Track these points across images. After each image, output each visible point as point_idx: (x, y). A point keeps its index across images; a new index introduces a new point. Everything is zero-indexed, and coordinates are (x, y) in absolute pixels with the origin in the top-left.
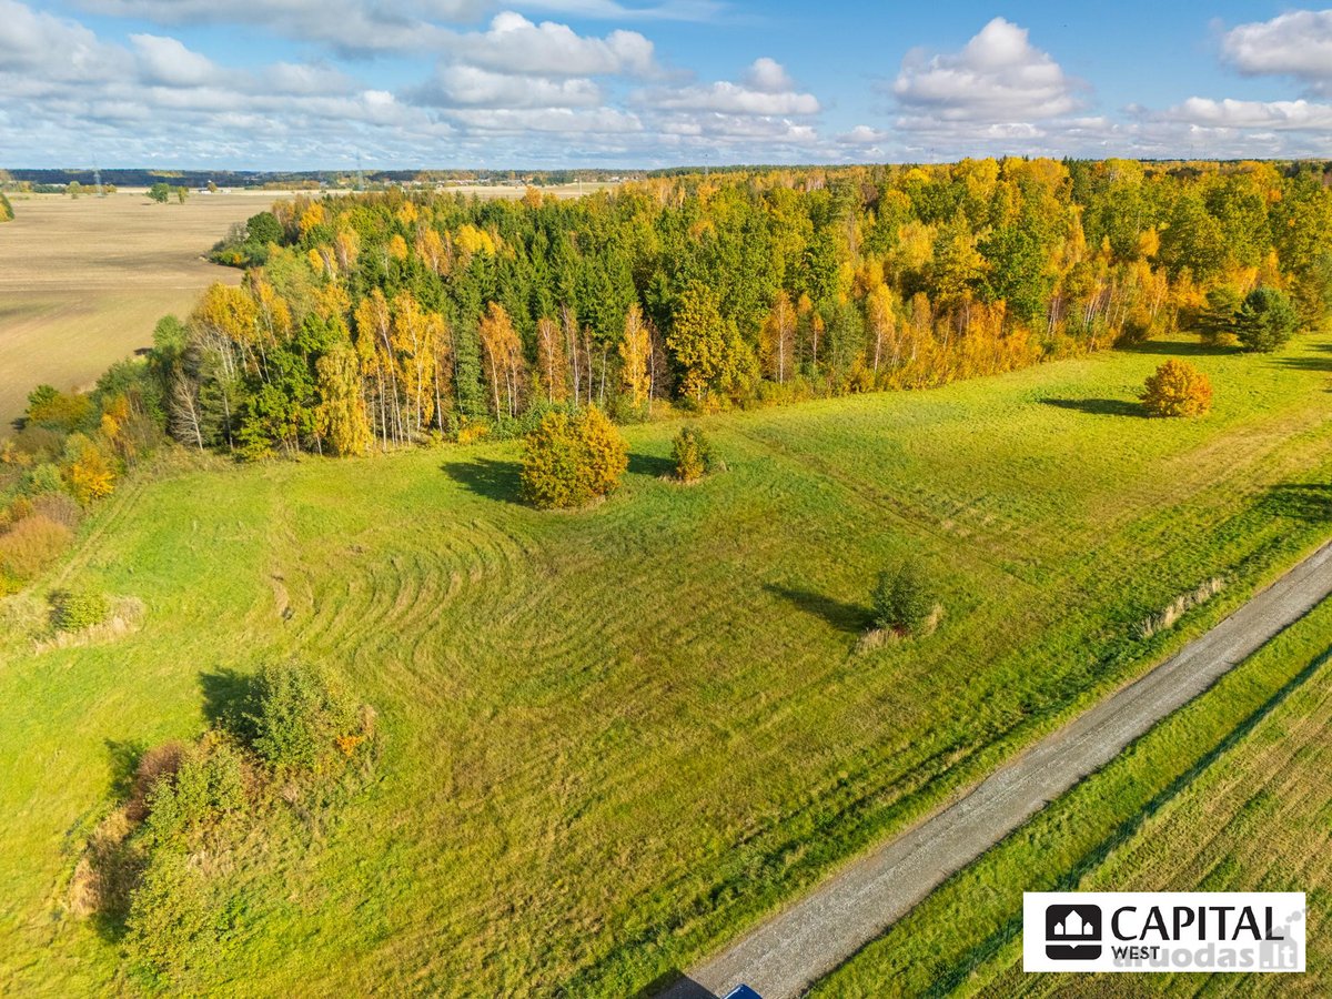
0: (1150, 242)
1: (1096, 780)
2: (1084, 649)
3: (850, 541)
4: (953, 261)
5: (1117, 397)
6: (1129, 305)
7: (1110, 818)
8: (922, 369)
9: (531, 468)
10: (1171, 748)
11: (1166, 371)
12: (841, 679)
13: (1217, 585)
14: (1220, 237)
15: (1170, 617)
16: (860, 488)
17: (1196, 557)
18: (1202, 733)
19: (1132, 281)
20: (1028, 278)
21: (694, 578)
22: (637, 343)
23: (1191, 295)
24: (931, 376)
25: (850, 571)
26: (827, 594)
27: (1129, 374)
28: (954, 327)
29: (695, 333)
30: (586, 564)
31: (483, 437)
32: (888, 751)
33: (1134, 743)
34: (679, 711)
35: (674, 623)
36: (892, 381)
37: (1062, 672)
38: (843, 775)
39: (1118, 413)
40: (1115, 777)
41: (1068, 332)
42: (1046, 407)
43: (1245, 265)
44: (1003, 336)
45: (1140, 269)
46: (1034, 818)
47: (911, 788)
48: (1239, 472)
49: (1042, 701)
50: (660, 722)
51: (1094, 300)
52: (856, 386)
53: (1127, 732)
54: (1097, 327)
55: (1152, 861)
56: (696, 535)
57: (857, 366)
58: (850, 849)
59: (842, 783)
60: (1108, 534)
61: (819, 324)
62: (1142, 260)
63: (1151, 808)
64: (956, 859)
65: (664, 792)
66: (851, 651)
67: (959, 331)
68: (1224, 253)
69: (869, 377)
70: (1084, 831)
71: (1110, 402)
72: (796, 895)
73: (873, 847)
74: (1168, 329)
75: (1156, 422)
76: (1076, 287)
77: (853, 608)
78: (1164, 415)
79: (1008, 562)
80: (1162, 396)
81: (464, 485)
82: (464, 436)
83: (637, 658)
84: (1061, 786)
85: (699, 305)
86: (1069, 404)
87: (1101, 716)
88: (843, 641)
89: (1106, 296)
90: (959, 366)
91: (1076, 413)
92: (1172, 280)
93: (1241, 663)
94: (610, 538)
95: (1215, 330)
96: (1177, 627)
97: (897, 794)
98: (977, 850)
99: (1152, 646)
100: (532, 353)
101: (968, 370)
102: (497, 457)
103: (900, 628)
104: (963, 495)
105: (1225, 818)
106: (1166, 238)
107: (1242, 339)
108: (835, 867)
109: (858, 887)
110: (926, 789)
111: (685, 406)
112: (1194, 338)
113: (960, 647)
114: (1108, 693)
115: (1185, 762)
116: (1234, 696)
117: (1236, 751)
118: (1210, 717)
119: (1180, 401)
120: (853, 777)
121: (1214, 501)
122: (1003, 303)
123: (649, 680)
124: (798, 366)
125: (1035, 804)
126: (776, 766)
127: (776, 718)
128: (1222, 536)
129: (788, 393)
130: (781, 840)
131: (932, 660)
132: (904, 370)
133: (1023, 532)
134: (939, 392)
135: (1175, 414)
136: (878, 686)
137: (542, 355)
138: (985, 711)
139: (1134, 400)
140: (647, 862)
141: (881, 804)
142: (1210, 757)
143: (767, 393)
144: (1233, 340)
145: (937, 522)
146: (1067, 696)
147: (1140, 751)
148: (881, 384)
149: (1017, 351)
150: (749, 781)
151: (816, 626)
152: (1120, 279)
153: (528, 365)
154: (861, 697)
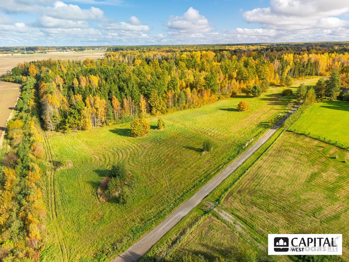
0: (235, 75)
1: (240, 167)
2: (235, 151)
3: (194, 138)
4: (200, 82)
5: (233, 108)
6: (232, 88)
7: (242, 171)
8: (197, 104)
9: (134, 130)
10: (249, 162)
11: (241, 103)
12: (201, 159)
13: (253, 140)
14: (247, 74)
15: (247, 145)
16: (193, 129)
17: (249, 136)
18: (253, 160)
19: (233, 84)
20: (214, 85)
21: (170, 147)
22: (143, 103)
23: (244, 86)
24: (198, 105)
25: (196, 143)
26: (194, 147)
27: (234, 103)
28: (201, 95)
29: (154, 100)
30: (150, 146)
31: (114, 124)
32: (211, 167)
33: (244, 162)
34: (178, 166)
35: (171, 154)
36: (191, 107)
37: (232, 154)
38: (206, 171)
39: (233, 111)
40: (242, 166)
41: (222, 95)
42: (221, 111)
43: (252, 79)
44: (210, 96)
45: (234, 81)
46: (233, 172)
47: (216, 171)
48: (254, 121)
49: (231, 158)
50: (176, 168)
51: (226, 88)
52: (184, 108)
53: (243, 161)
54: (227, 93)
55: (248, 175)
56: (167, 139)
57: (184, 104)
58: (210, 179)
59: (206, 172)
60: (235, 133)
61: (177, 96)
62: (234, 79)
63: (247, 169)
64: (224, 178)
65: (181, 176)
66: (201, 155)
67: (202, 95)
68: (248, 77)
69: (187, 106)
70: (239, 173)
71: (231, 109)
72: (205, 185)
73: (213, 178)
74: (240, 93)
75: (240, 112)
76: (223, 85)
77: (199, 149)
78: (241, 111)
79: (221, 139)
80: (241, 108)
81: (116, 134)
82: (110, 124)
83: (167, 160)
84: (235, 169)
85: (154, 94)
86: (225, 110)
87: (239, 159)
88: (199, 154)
89: (228, 87)
90: (203, 103)
91: (226, 111)
92: (240, 83)
93: (257, 150)
94: (151, 141)
95: (248, 93)
96: (248, 146)
97: (214, 172)
98: (226, 177)
99: (245, 149)
100: (122, 106)
101: (205, 103)
102: (119, 128)
103: (208, 150)
104: (211, 128)
105: (256, 170)
106: (238, 74)
107: (253, 95)
108: (209, 181)
109: (212, 183)
110: (218, 171)
111: (152, 114)
112: (245, 94)
113: (217, 152)
114: (239, 156)
115: (251, 164)
116: (256, 155)
117: (257, 162)
118: (253, 158)
119: (244, 108)
120: (207, 171)
121: (251, 126)
122: (210, 90)
123: (171, 163)
124: (173, 105)
125: (232, 171)
126: (195, 171)
127: (193, 165)
128: (253, 132)
129: (172, 110)
130: (200, 179)
131: (213, 155)
132: (193, 104)
133: (222, 134)
134: (200, 108)
135: (243, 111)
136: (207, 159)
137: (124, 106)
138: (223, 161)
139: (236, 108)
140: (183, 184)
141: (212, 173)
142: (254, 163)
143: (168, 111)
144: (252, 95)
145: (207, 133)
146: (234, 157)
147: (245, 163)
148: (189, 107)
149: (213, 99)
150: (193, 173)
151: (194, 152)
152: (230, 83)
153: (121, 109)
154: (205, 161)
